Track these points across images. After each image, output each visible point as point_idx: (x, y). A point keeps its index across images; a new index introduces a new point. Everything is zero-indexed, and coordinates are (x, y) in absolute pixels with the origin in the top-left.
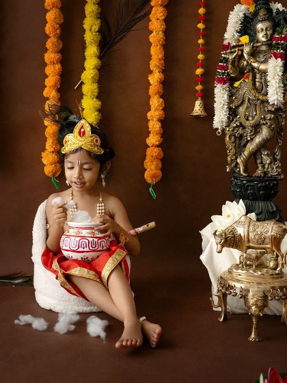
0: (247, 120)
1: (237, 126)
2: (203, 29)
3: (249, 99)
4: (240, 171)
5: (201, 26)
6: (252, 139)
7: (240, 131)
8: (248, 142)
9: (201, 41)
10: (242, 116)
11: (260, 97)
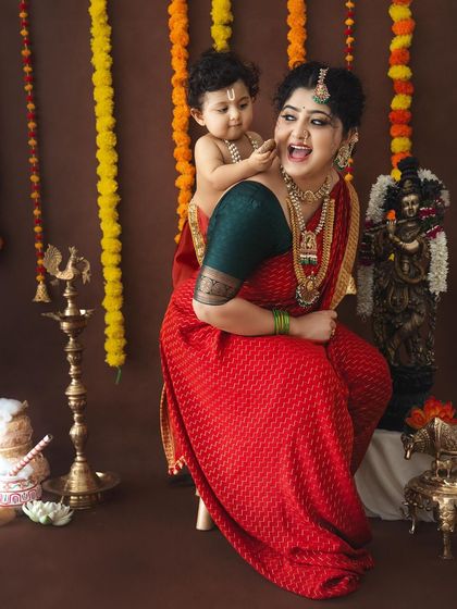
0: (394, 305)
7: (388, 317)
10: (389, 301)
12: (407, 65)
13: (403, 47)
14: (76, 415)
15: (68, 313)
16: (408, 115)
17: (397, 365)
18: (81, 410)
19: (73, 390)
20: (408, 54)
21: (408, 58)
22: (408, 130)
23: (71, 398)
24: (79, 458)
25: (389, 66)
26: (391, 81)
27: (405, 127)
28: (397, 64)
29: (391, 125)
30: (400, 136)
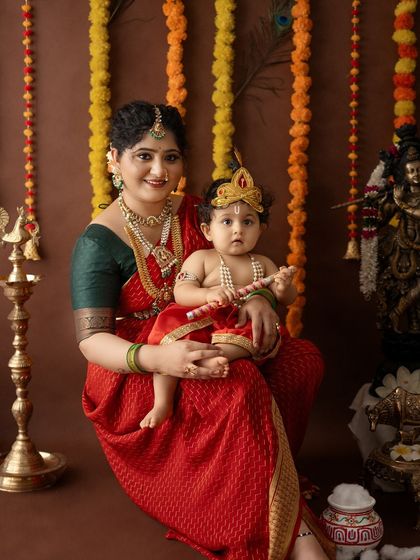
0: (400, 272)
1: (388, 279)
2: (356, 160)
3: (401, 248)
4: (392, 328)
5: (352, 156)
6: (406, 294)
7: (392, 284)
8: (400, 295)
9: (353, 173)
10: (394, 267)
11: (415, 246)
12: (412, 30)
13: (409, 12)
14: (19, 390)
15: (13, 278)
16: (412, 79)
17: (400, 332)
18: (24, 384)
19: (15, 362)
20: (412, 19)
21: (413, 23)
22: (413, 94)
23: (13, 371)
24: (21, 437)
25: (394, 30)
26: (396, 45)
27: (410, 90)
28: (402, 28)
29: (394, 87)
30: (404, 99)
